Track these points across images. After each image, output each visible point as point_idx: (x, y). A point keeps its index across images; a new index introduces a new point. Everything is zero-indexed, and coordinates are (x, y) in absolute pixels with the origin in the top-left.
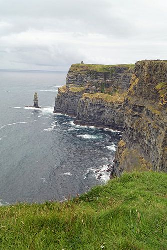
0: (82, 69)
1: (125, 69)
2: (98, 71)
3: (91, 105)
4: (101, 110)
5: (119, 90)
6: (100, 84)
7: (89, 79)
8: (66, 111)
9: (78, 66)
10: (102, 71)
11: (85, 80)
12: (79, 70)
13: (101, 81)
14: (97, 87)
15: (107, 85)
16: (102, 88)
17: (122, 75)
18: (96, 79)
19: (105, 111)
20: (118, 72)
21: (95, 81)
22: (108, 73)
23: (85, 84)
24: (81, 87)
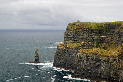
0: (78, 27)
1: (118, 26)
2: (93, 28)
3: (88, 59)
4: (97, 64)
5: (113, 44)
7: (85, 36)
9: (74, 24)
10: (97, 28)
11: (82, 37)
12: (75, 28)
13: (96, 37)
14: (92, 43)
16: (98, 44)
17: (116, 31)
18: (91, 35)
19: (101, 64)
20: (112, 29)
21: (91, 37)
22: (102, 30)
23: (81, 40)
24: (78, 43)
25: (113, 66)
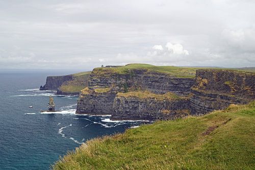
0: (106, 72)
1: (144, 71)
2: (120, 73)
5: (140, 88)
6: (124, 85)
7: (113, 81)
8: (92, 111)
9: (100, 70)
10: (124, 73)
11: (110, 82)
12: (103, 73)
13: (124, 81)
14: (120, 87)
15: (129, 85)
16: (125, 88)
17: (142, 76)
18: (119, 80)
19: (138, 106)
20: (138, 74)
21: (118, 82)
22: (128, 75)
23: (109, 85)
24: (106, 88)
25: (150, 107)
